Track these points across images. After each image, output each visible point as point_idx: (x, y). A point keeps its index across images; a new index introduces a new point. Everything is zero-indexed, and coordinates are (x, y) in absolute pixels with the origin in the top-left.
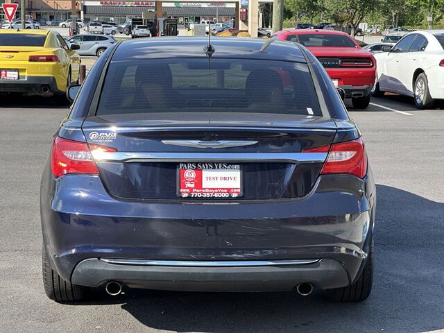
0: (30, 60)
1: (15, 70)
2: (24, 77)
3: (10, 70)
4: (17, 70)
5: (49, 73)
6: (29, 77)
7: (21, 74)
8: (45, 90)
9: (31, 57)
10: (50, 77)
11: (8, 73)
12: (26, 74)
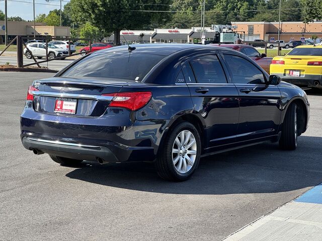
0: (308, 65)
1: (298, 70)
2: (303, 75)
3: (295, 70)
4: (299, 71)
5: (319, 73)
6: (306, 75)
7: (301, 73)
8: (316, 84)
9: (309, 62)
10: (319, 75)
11: (294, 72)
12: (304, 74)
